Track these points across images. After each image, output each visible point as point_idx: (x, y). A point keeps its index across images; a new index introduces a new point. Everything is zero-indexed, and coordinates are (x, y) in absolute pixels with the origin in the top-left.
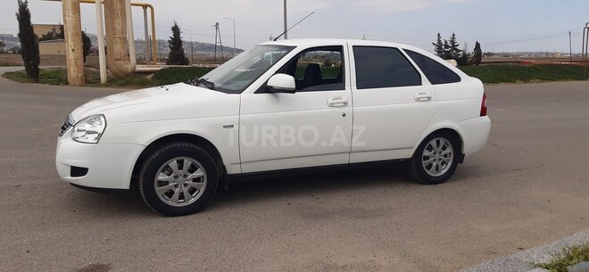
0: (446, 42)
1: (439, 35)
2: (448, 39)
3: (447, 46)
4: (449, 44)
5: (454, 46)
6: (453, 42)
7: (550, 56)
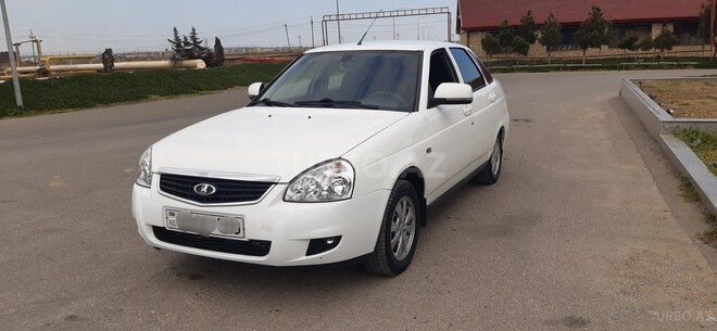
0: (185, 38)
1: (175, 30)
2: (188, 35)
3: (187, 44)
4: (189, 40)
5: (196, 43)
6: (194, 38)
7: (250, 51)
